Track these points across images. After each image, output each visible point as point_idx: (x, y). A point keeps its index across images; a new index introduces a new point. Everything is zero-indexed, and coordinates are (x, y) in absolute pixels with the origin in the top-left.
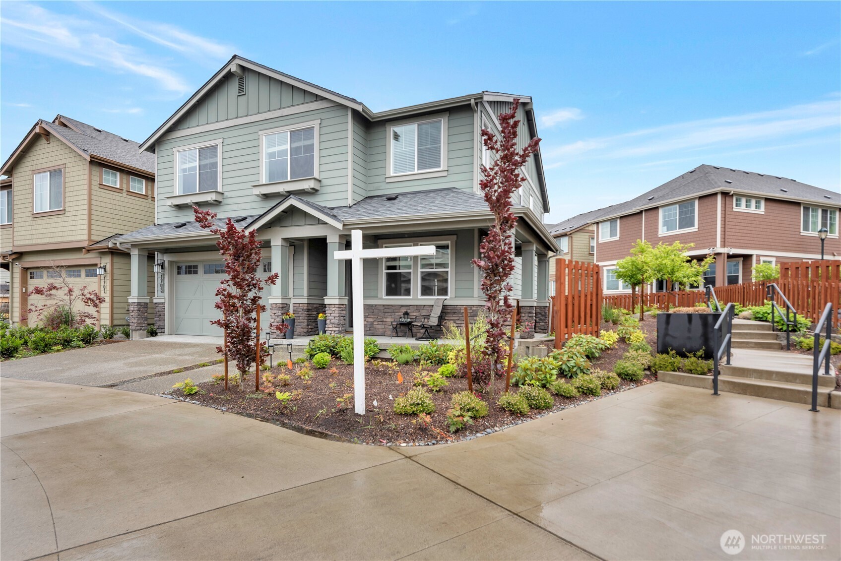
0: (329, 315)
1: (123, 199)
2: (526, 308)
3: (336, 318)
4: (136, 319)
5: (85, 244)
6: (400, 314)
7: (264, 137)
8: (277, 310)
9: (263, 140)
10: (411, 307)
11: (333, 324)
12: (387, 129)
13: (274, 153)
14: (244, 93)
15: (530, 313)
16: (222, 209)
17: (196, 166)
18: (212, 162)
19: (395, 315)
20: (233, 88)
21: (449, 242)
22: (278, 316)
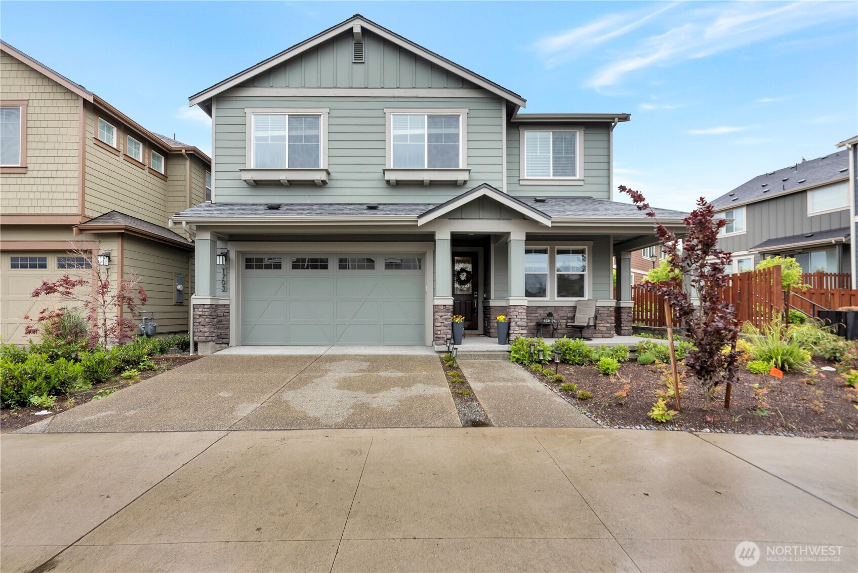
0: (515, 317)
1: (119, 164)
2: (626, 308)
3: (522, 320)
4: (207, 326)
5: (77, 221)
6: (536, 315)
7: (392, 116)
8: (445, 312)
9: (390, 120)
10: (548, 308)
11: (519, 326)
12: (521, 132)
13: (407, 136)
14: (363, 61)
15: (629, 313)
16: (326, 192)
17: (285, 136)
18: (307, 134)
19: (531, 316)
20: (346, 52)
21: (586, 247)
22: (446, 319)
